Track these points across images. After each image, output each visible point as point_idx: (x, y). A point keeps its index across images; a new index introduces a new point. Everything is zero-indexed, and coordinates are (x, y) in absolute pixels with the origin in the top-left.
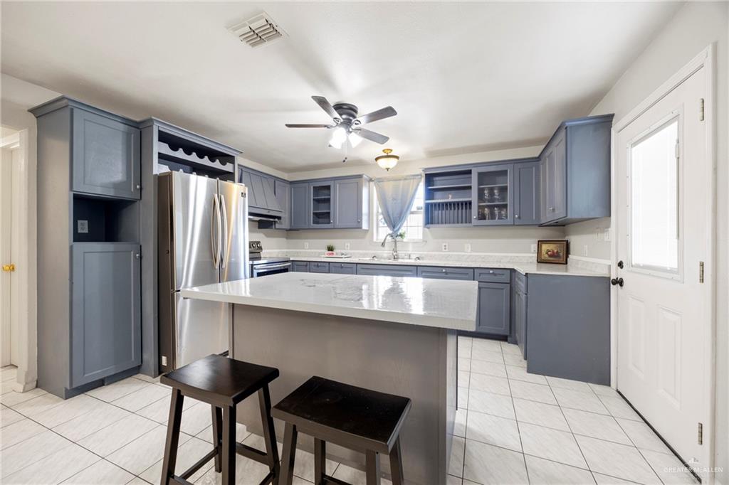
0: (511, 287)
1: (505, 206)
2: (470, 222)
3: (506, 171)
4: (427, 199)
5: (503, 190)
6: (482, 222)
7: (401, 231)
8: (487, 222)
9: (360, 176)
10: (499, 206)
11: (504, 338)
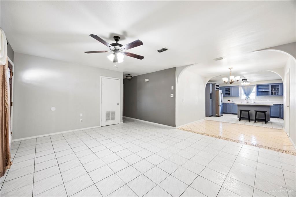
0: (280, 108)
1: (279, 92)
2: (269, 95)
3: (279, 85)
4: (257, 90)
5: (278, 89)
6: (272, 95)
7: (249, 97)
8: (274, 95)
9: (239, 86)
10: (277, 92)
11: (278, 118)
